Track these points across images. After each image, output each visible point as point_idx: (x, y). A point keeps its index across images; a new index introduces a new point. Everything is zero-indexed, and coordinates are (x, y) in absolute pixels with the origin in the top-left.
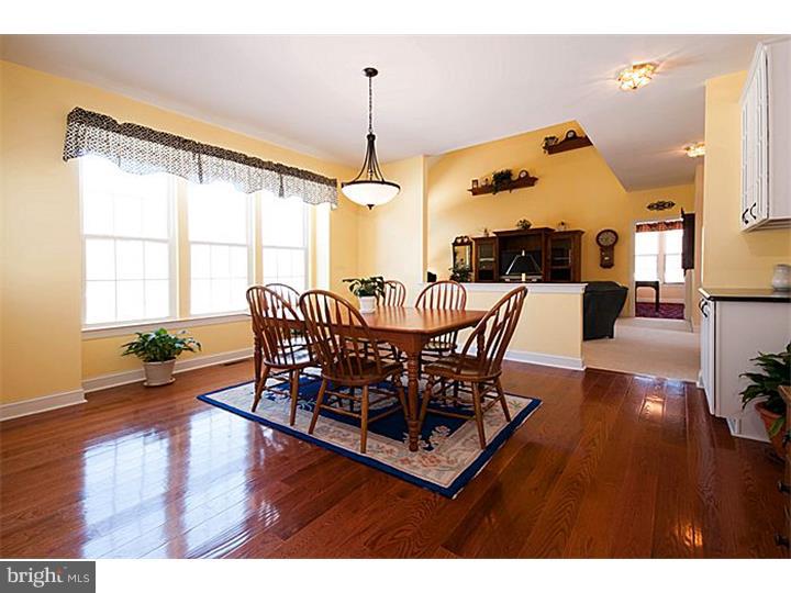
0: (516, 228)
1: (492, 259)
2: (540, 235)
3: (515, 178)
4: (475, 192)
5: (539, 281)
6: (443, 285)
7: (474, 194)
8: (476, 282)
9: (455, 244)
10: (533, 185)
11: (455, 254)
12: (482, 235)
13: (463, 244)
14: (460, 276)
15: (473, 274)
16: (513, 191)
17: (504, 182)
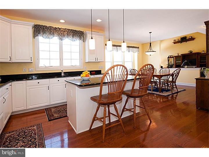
0: (188, 53)
1: (180, 62)
2: (196, 54)
3: (188, 38)
4: (174, 43)
5: (196, 67)
6: (165, 69)
7: (174, 44)
8: (175, 68)
9: (168, 58)
10: (194, 40)
11: (168, 60)
12: (177, 55)
13: (171, 57)
14: (170, 66)
15: (174, 66)
16: (187, 42)
17: (184, 40)
